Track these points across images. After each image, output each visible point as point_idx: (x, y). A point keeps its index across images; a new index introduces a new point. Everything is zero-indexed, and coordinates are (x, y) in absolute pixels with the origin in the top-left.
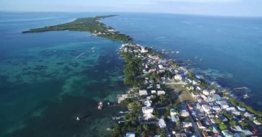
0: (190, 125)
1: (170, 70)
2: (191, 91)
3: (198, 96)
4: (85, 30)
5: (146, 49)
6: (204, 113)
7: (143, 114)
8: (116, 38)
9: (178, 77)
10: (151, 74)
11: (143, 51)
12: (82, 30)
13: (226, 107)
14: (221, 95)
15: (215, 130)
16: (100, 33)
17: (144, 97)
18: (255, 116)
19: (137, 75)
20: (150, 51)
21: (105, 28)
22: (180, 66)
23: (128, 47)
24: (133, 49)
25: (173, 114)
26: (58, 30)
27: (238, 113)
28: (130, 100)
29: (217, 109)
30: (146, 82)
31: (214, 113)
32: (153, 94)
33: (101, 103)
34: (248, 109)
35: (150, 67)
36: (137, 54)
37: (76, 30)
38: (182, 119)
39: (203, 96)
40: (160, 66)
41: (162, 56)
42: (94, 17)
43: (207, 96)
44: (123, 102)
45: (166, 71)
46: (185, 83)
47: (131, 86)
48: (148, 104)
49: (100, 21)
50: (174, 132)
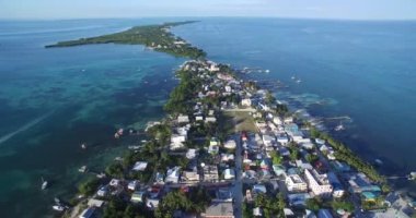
0: (231, 157)
1: (240, 93)
2: (257, 119)
3: (264, 125)
4: (140, 43)
5: (218, 66)
6: (262, 145)
7: (170, 142)
8: (180, 52)
9: (246, 102)
10: (208, 97)
11: (213, 69)
12: (134, 42)
13: (298, 139)
14: (300, 125)
15: (263, 164)
16: (159, 46)
17: (183, 124)
18: (334, 149)
19: (186, 98)
20: (223, 69)
21: (171, 40)
22: (258, 88)
23: (192, 64)
24: (199, 66)
25: (213, 143)
26: (99, 43)
27: (310, 146)
28: (160, 127)
29: (283, 141)
30: (197, 107)
31: (275, 145)
32: (199, 122)
33: (121, 131)
34: (330, 141)
35: (211, 89)
36: (202, 73)
37: (125, 42)
38: (223, 150)
39: (272, 126)
40: (228, 88)
41: (238, 74)
42: (161, 23)
43: (276, 126)
44: (150, 129)
45: (233, 95)
46: (254, 110)
47: (170, 112)
48: (183, 131)
49: (167, 30)
50: (203, 165)
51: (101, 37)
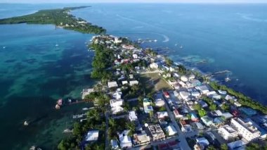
0: (166, 114)
1: (146, 58)
2: (168, 78)
3: (175, 83)
4: (49, 23)
5: (120, 39)
6: (182, 100)
7: (111, 108)
8: (86, 30)
9: (153, 65)
10: (123, 64)
11: (117, 41)
12: (44, 23)
13: (206, 92)
14: (201, 80)
15: (193, 118)
16: (67, 25)
17: (114, 89)
18: (236, 98)
19: (107, 66)
20: (124, 41)
21: (74, 20)
22: (157, 54)
23: (99, 39)
24: (105, 40)
25: (146, 104)
26: (11, 23)
27: (219, 97)
28: (96, 94)
29: (197, 95)
30: (118, 73)
31: (192, 99)
32: (125, 85)
33: (60, 101)
34: (229, 92)
35: (123, 57)
36: (110, 45)
37: (37, 22)
38: (156, 109)
39: (181, 83)
40: (135, 56)
41: (137, 45)
42: (62, 8)
43: (185, 83)
44: (87, 97)
45: (141, 60)
46: (162, 72)
47: (99, 79)
49: (69, 13)
50: (146, 125)
51: (13, 18)
